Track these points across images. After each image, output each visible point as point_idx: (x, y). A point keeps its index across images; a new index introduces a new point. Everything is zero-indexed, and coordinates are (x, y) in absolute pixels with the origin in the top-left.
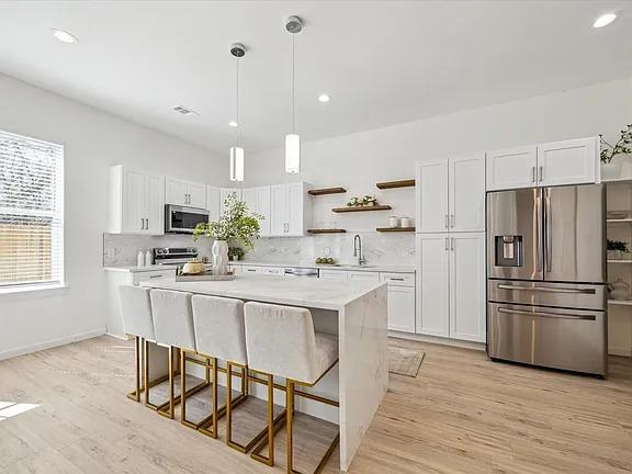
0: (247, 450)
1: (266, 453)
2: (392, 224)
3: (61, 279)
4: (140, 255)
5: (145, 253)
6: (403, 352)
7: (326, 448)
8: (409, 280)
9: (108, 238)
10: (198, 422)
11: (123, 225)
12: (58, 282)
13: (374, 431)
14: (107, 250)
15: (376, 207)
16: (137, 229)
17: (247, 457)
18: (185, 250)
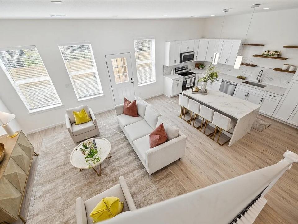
0: (208, 136)
1: (212, 138)
2: (284, 67)
3: (155, 80)
4: (172, 71)
5: (173, 71)
6: (262, 122)
7: (226, 141)
8: (279, 98)
9: (165, 67)
10: (197, 127)
11: (170, 64)
12: (154, 81)
13: (240, 142)
14: (164, 71)
15: (279, 57)
16: (172, 64)
17: (208, 137)
18: (184, 67)
